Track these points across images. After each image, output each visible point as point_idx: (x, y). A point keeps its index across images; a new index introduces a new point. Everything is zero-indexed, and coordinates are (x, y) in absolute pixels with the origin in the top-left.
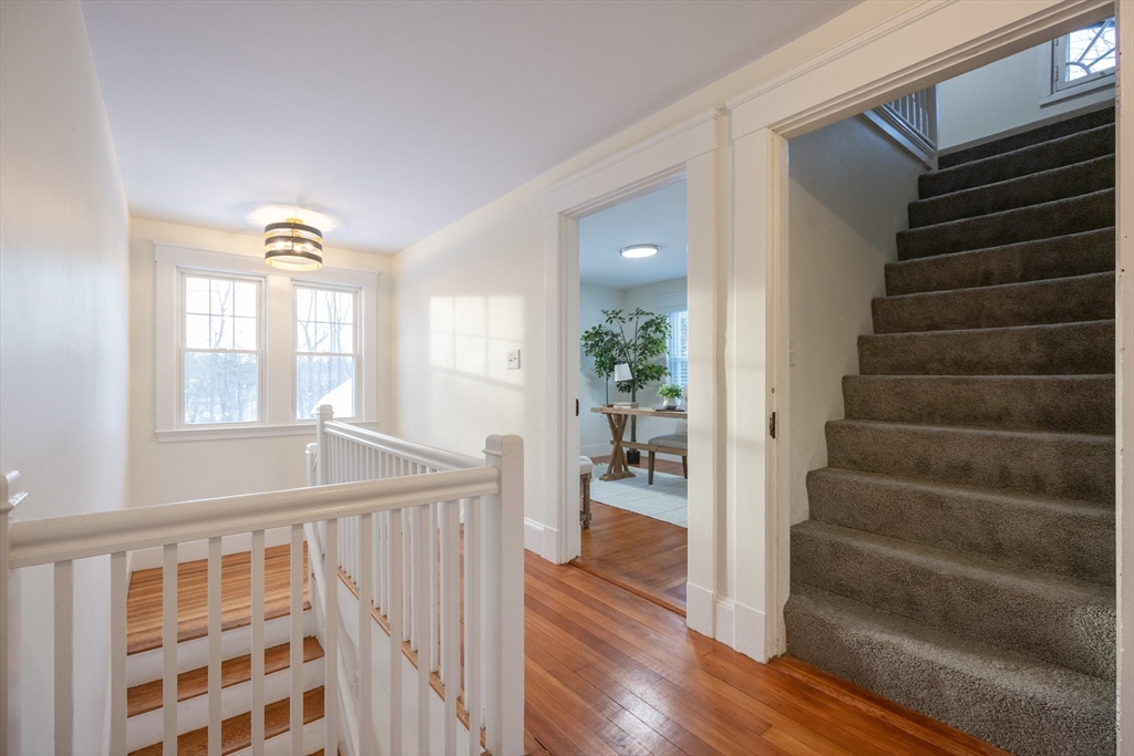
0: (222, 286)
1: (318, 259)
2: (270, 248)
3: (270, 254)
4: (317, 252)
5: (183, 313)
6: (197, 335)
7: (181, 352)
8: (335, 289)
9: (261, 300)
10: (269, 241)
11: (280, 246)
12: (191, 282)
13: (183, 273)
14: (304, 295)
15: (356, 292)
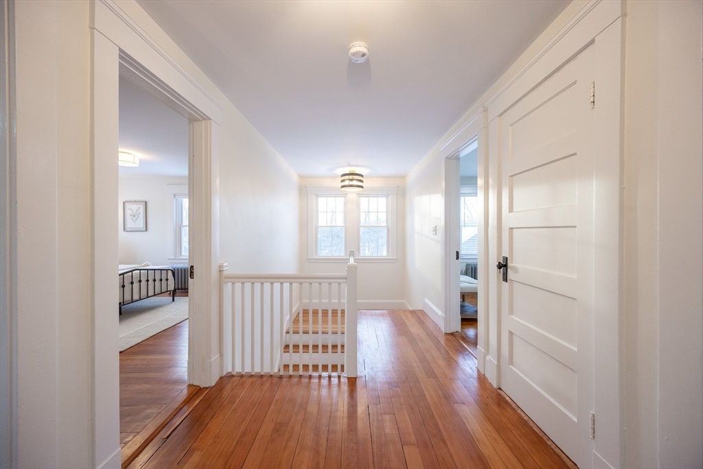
0: (331, 200)
1: (362, 187)
2: (343, 184)
3: (343, 187)
4: (360, 184)
5: (317, 211)
6: (322, 221)
7: (317, 227)
8: (377, 196)
9: (345, 204)
10: (343, 181)
11: (347, 183)
12: (320, 200)
13: (317, 196)
14: (364, 200)
15: (387, 196)
